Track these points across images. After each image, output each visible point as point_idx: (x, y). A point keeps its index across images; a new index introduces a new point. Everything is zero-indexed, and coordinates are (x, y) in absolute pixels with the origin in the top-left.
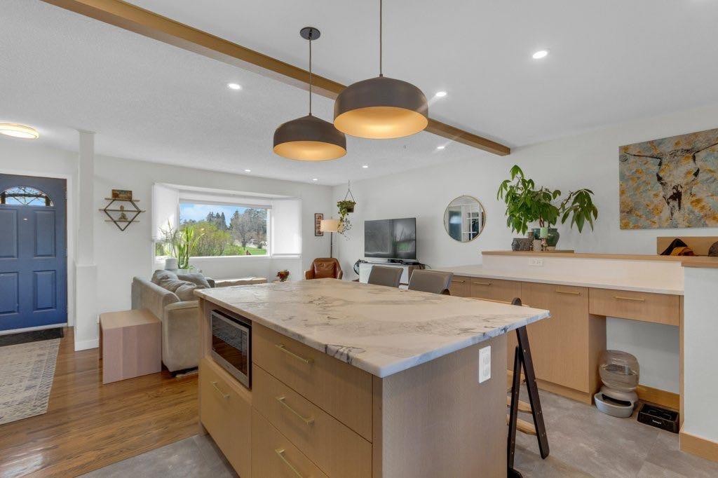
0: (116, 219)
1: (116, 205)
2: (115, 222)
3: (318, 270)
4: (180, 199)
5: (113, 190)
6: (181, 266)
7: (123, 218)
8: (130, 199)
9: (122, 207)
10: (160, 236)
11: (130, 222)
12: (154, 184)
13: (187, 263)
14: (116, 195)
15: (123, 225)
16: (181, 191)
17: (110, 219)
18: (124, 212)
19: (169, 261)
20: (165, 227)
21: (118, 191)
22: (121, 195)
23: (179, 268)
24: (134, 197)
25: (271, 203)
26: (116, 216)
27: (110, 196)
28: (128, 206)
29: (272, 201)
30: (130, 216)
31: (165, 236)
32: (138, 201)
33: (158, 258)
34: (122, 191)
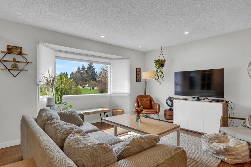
0: (9, 68)
1: (10, 57)
2: (9, 70)
3: (141, 103)
4: (56, 57)
5: (7, 46)
6: (58, 103)
7: (15, 67)
8: (21, 53)
9: (14, 59)
10: (43, 81)
11: (21, 71)
12: (39, 43)
13: (61, 100)
14: (10, 50)
15: (15, 73)
16: (57, 51)
17: (5, 68)
18: (17, 63)
19: (49, 100)
20: (47, 75)
21: (11, 46)
22: (13, 50)
23: (56, 103)
24: (24, 52)
25: (111, 61)
26: (9, 65)
27: (5, 50)
28: (19, 58)
29: (111, 60)
30: (21, 66)
31: (46, 81)
32: (27, 55)
33: (41, 97)
34: (15, 46)
